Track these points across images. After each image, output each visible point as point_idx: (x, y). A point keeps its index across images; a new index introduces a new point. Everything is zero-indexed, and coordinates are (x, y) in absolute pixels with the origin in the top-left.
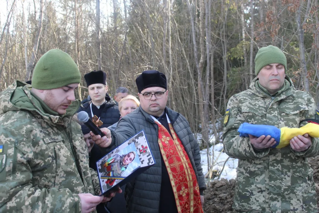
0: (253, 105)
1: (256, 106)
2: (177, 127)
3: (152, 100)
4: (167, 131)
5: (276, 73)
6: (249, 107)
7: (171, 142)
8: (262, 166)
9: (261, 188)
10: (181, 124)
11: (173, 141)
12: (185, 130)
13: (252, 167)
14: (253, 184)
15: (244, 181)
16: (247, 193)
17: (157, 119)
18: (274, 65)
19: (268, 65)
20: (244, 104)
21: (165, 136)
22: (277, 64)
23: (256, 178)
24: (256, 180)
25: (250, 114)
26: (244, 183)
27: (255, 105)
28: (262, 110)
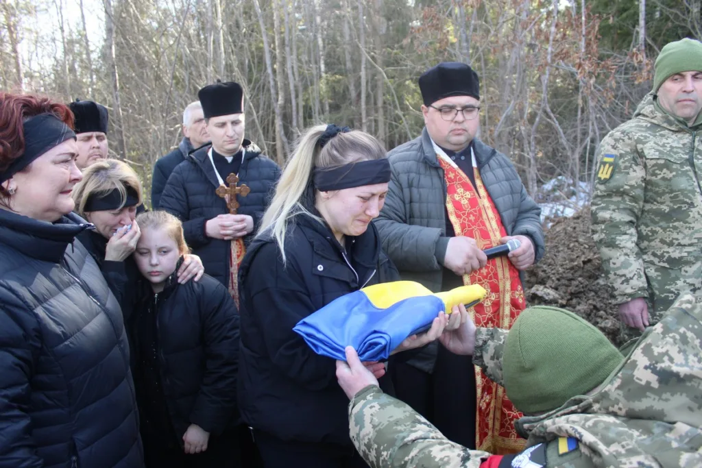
0: (661, 147)
1: (666, 147)
2: (489, 176)
3: (456, 122)
4: (468, 181)
5: (689, 88)
6: (658, 150)
7: (473, 202)
8: (695, 248)
9: (694, 285)
10: (499, 172)
11: (479, 200)
12: (505, 184)
13: (674, 251)
14: (678, 279)
15: (658, 276)
16: (670, 295)
17: (450, 157)
18: (689, 75)
19: (678, 74)
20: (648, 145)
21: (462, 190)
22: (693, 73)
23: (683, 269)
24: (683, 273)
25: (662, 162)
26: (659, 278)
27: (664, 146)
28: (679, 153)
